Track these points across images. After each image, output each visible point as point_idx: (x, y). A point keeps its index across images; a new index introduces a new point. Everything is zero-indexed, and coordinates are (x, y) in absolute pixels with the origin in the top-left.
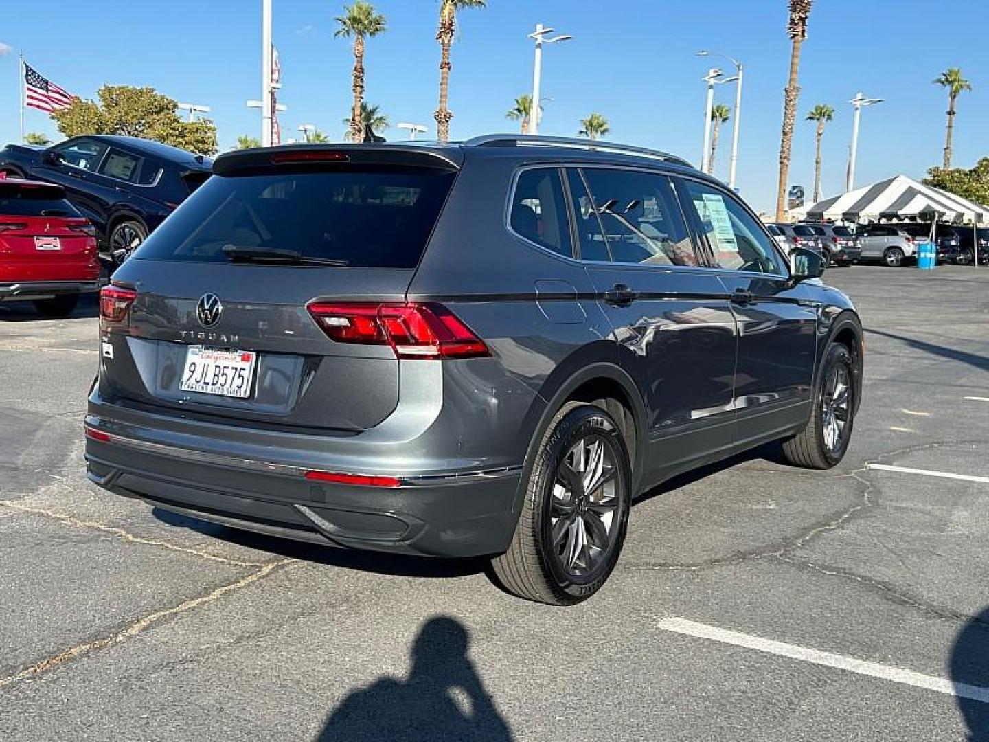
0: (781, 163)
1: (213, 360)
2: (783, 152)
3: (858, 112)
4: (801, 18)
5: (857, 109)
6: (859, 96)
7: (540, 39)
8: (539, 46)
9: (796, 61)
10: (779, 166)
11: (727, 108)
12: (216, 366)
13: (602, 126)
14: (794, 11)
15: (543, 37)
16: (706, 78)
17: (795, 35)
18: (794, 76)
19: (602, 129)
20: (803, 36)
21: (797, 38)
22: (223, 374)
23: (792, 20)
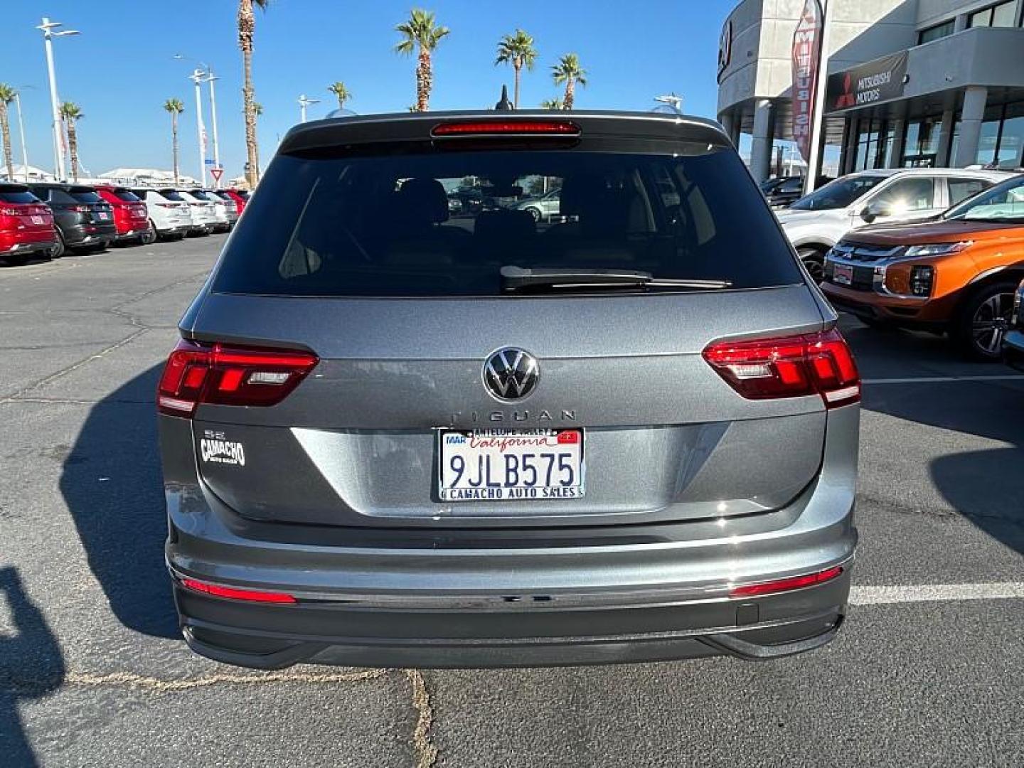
0: (248, 145)
1: (498, 449)
2: (248, 137)
3: (303, 109)
4: (247, 36)
5: (302, 107)
6: (303, 97)
7: (48, 32)
8: (48, 38)
9: (249, 68)
10: (247, 147)
11: (180, 102)
12: (507, 457)
13: (76, 112)
14: (242, 30)
15: (51, 31)
16: (193, 77)
17: (245, 49)
18: (249, 80)
19: (77, 114)
20: (251, 50)
21: (248, 51)
22: (525, 468)
23: (241, 36)
